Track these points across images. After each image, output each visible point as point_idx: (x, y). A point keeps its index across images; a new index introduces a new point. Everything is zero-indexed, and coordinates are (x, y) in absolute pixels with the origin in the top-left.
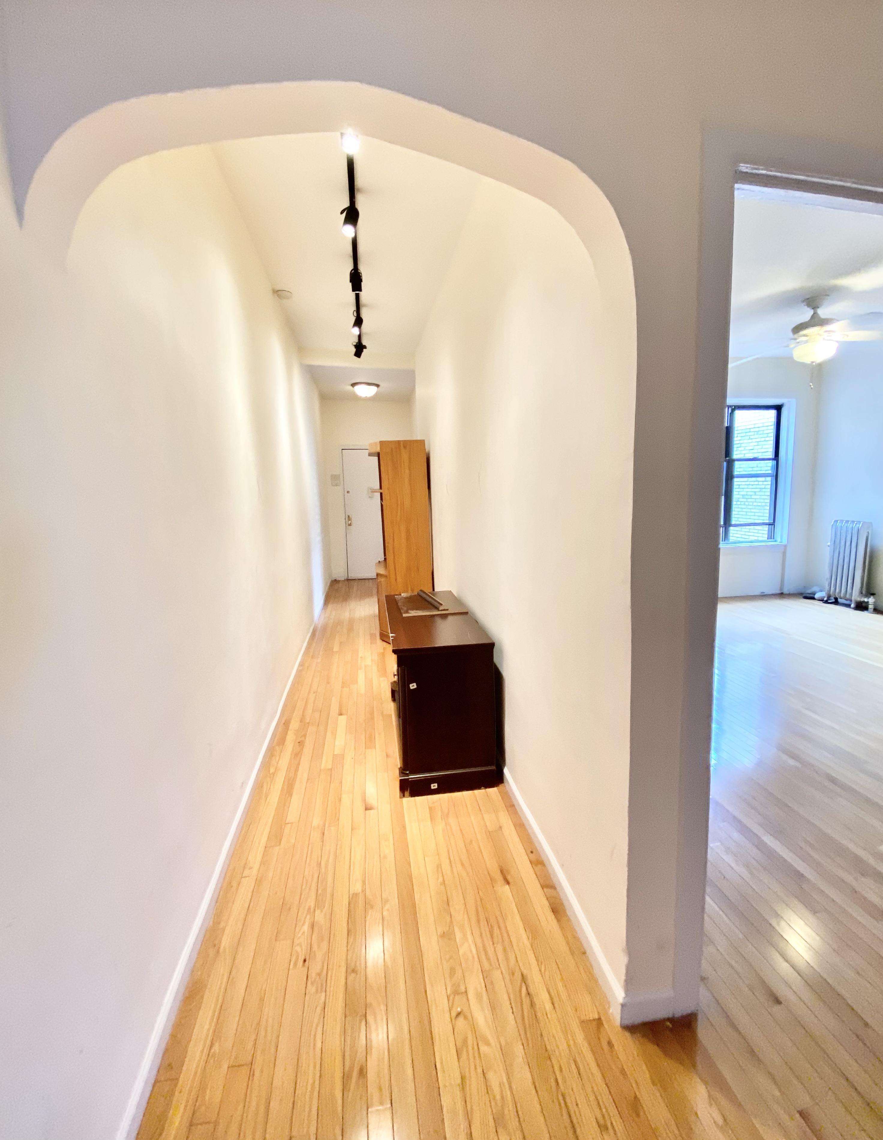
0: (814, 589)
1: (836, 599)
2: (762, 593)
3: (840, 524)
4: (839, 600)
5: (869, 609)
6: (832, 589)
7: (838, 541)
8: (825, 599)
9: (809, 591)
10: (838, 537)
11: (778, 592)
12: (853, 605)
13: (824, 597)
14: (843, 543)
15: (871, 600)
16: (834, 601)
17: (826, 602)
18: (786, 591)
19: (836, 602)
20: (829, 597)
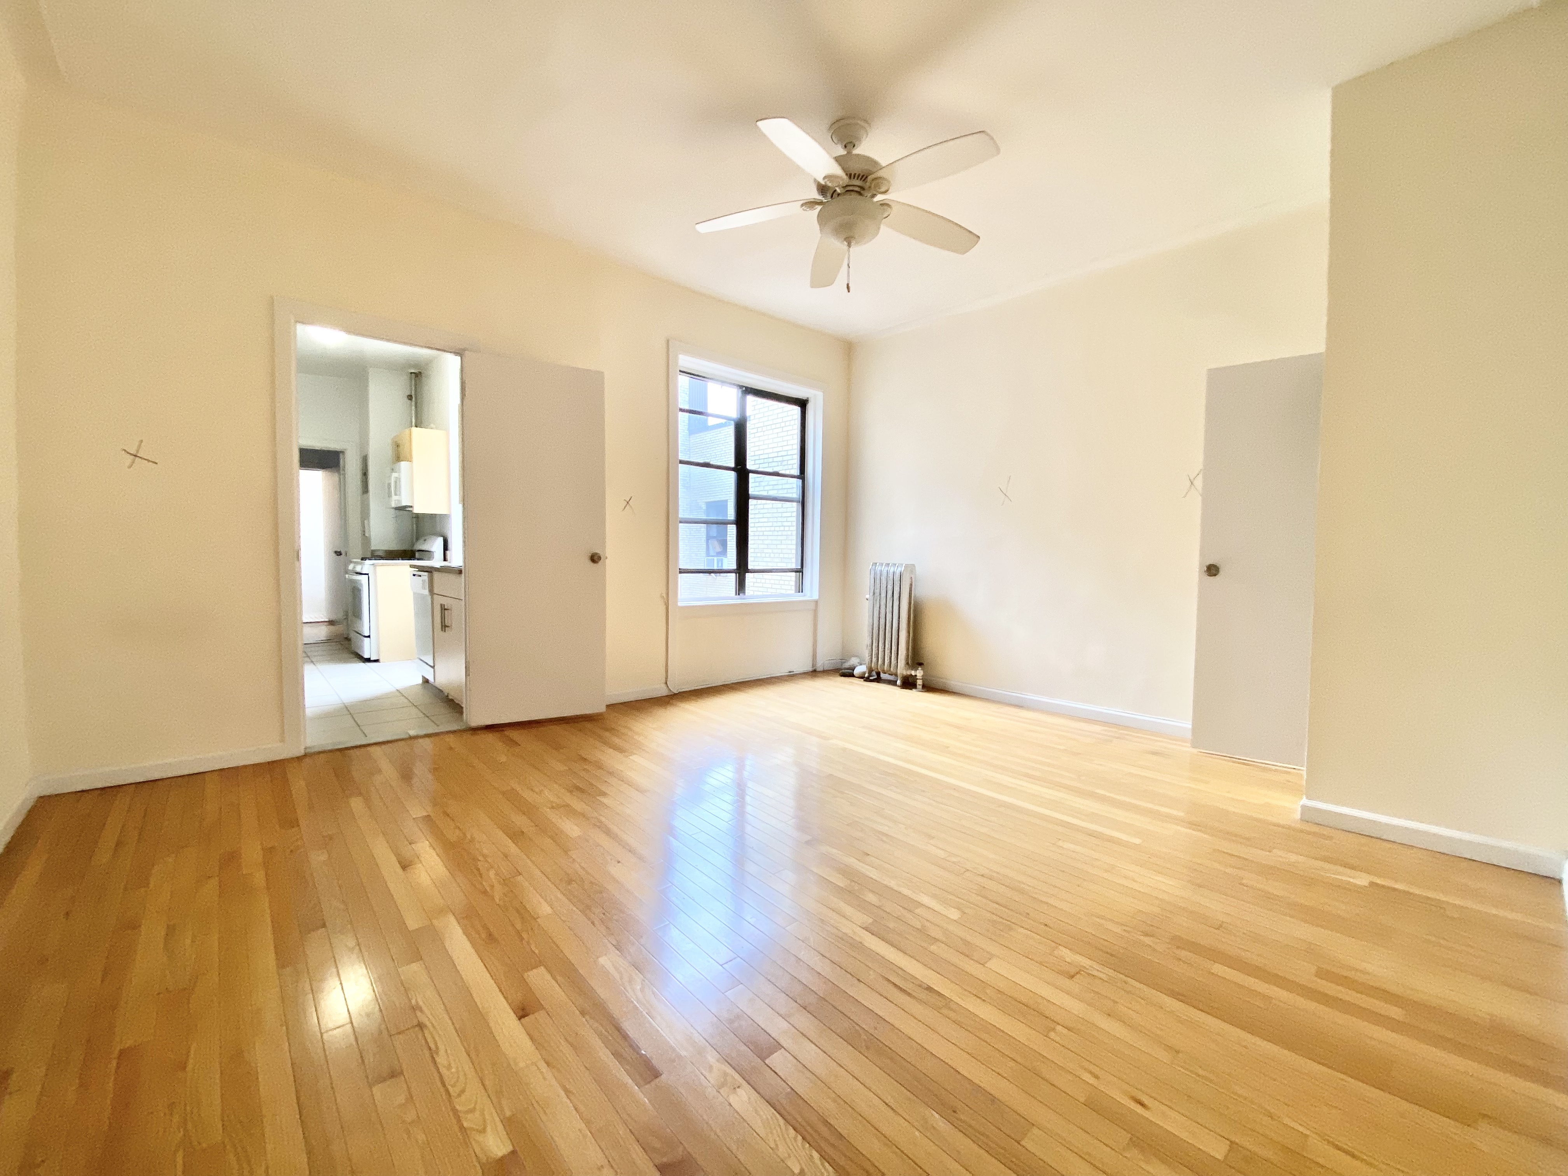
0: (853, 661)
1: (878, 674)
2: (790, 672)
3: (879, 568)
4: (883, 676)
5: (918, 686)
6: (874, 660)
7: (877, 591)
8: (866, 675)
9: (847, 665)
10: (878, 586)
11: (811, 669)
12: (899, 682)
13: (864, 673)
14: (883, 595)
15: (919, 673)
16: (876, 677)
17: (867, 680)
18: (820, 669)
19: (878, 680)
20: (871, 671)
